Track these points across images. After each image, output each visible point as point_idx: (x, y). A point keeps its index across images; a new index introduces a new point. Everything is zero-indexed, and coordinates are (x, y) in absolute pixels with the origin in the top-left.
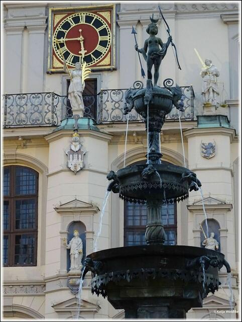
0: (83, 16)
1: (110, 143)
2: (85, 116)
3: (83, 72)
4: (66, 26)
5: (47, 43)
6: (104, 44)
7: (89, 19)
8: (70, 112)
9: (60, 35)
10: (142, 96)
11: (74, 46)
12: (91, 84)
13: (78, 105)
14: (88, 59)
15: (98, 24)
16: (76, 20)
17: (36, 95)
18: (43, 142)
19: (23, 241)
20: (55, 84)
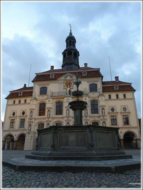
0: (68, 81)
1: (72, 98)
2: (69, 94)
3: (69, 89)
4: (66, 83)
5: (64, 85)
6: (71, 85)
7: (69, 82)
8: (67, 94)
9: (66, 84)
10: (76, 82)
11: (67, 85)
12: (70, 90)
13: (68, 93)
14: (69, 87)
15: (71, 82)
16: (68, 82)
17: (62, 92)
18: (63, 98)
19: (61, 112)
20: (65, 90)
